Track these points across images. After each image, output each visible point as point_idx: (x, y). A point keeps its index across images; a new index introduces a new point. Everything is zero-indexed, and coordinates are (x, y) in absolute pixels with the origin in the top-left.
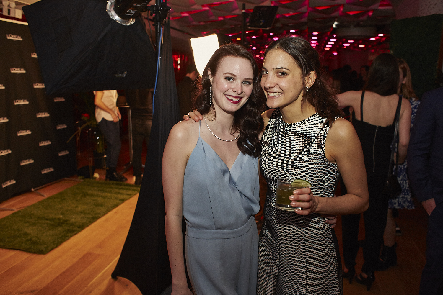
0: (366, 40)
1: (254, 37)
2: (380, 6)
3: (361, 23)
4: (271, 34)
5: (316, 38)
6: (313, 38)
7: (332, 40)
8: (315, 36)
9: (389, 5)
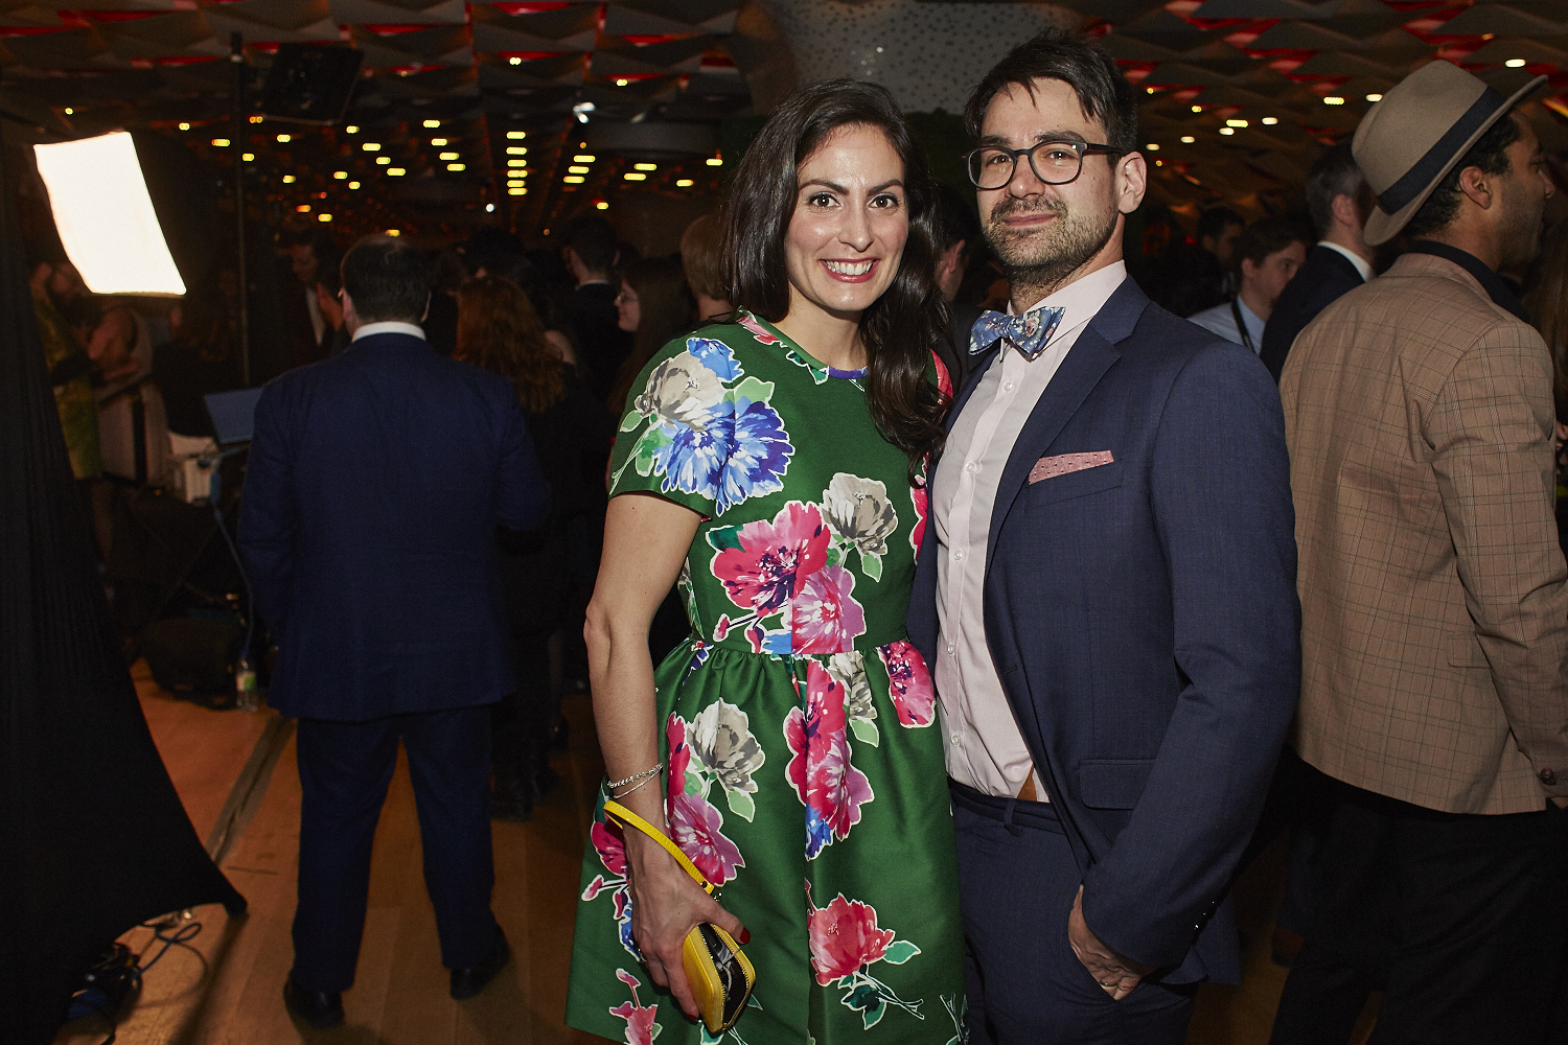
0: (695, 168)
1: (284, 138)
2: (706, 62)
3: (663, 109)
4: (352, 130)
5: (522, 151)
6: (511, 151)
7: (578, 159)
8: (516, 143)
9: (726, 62)
